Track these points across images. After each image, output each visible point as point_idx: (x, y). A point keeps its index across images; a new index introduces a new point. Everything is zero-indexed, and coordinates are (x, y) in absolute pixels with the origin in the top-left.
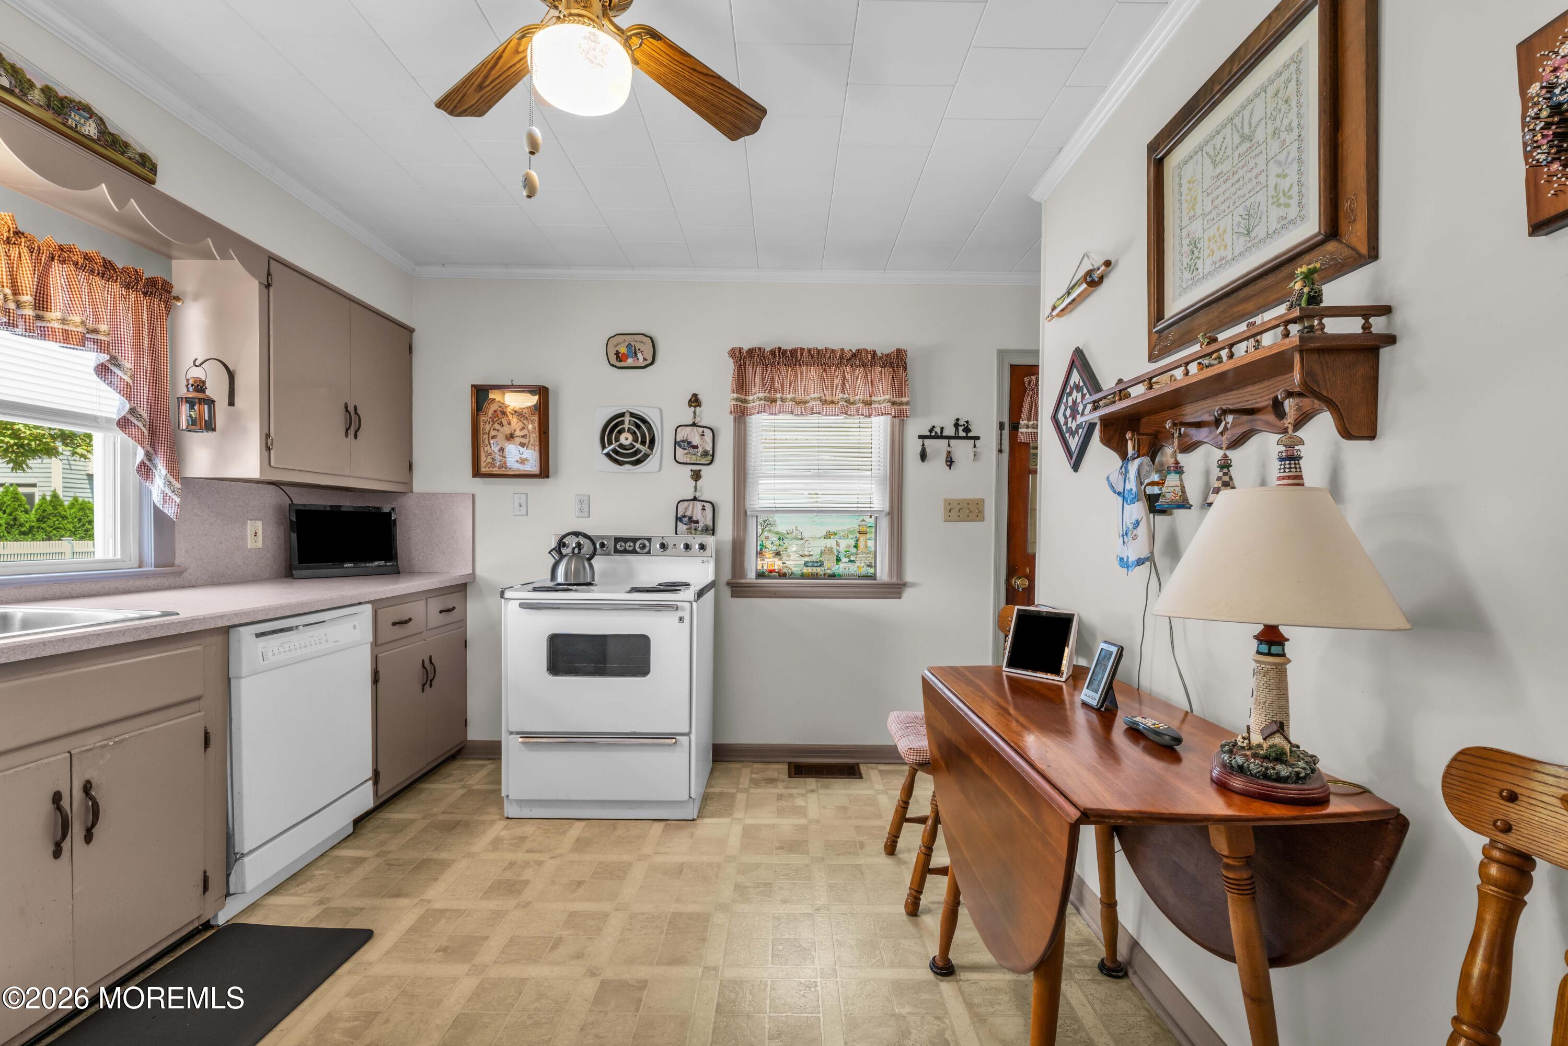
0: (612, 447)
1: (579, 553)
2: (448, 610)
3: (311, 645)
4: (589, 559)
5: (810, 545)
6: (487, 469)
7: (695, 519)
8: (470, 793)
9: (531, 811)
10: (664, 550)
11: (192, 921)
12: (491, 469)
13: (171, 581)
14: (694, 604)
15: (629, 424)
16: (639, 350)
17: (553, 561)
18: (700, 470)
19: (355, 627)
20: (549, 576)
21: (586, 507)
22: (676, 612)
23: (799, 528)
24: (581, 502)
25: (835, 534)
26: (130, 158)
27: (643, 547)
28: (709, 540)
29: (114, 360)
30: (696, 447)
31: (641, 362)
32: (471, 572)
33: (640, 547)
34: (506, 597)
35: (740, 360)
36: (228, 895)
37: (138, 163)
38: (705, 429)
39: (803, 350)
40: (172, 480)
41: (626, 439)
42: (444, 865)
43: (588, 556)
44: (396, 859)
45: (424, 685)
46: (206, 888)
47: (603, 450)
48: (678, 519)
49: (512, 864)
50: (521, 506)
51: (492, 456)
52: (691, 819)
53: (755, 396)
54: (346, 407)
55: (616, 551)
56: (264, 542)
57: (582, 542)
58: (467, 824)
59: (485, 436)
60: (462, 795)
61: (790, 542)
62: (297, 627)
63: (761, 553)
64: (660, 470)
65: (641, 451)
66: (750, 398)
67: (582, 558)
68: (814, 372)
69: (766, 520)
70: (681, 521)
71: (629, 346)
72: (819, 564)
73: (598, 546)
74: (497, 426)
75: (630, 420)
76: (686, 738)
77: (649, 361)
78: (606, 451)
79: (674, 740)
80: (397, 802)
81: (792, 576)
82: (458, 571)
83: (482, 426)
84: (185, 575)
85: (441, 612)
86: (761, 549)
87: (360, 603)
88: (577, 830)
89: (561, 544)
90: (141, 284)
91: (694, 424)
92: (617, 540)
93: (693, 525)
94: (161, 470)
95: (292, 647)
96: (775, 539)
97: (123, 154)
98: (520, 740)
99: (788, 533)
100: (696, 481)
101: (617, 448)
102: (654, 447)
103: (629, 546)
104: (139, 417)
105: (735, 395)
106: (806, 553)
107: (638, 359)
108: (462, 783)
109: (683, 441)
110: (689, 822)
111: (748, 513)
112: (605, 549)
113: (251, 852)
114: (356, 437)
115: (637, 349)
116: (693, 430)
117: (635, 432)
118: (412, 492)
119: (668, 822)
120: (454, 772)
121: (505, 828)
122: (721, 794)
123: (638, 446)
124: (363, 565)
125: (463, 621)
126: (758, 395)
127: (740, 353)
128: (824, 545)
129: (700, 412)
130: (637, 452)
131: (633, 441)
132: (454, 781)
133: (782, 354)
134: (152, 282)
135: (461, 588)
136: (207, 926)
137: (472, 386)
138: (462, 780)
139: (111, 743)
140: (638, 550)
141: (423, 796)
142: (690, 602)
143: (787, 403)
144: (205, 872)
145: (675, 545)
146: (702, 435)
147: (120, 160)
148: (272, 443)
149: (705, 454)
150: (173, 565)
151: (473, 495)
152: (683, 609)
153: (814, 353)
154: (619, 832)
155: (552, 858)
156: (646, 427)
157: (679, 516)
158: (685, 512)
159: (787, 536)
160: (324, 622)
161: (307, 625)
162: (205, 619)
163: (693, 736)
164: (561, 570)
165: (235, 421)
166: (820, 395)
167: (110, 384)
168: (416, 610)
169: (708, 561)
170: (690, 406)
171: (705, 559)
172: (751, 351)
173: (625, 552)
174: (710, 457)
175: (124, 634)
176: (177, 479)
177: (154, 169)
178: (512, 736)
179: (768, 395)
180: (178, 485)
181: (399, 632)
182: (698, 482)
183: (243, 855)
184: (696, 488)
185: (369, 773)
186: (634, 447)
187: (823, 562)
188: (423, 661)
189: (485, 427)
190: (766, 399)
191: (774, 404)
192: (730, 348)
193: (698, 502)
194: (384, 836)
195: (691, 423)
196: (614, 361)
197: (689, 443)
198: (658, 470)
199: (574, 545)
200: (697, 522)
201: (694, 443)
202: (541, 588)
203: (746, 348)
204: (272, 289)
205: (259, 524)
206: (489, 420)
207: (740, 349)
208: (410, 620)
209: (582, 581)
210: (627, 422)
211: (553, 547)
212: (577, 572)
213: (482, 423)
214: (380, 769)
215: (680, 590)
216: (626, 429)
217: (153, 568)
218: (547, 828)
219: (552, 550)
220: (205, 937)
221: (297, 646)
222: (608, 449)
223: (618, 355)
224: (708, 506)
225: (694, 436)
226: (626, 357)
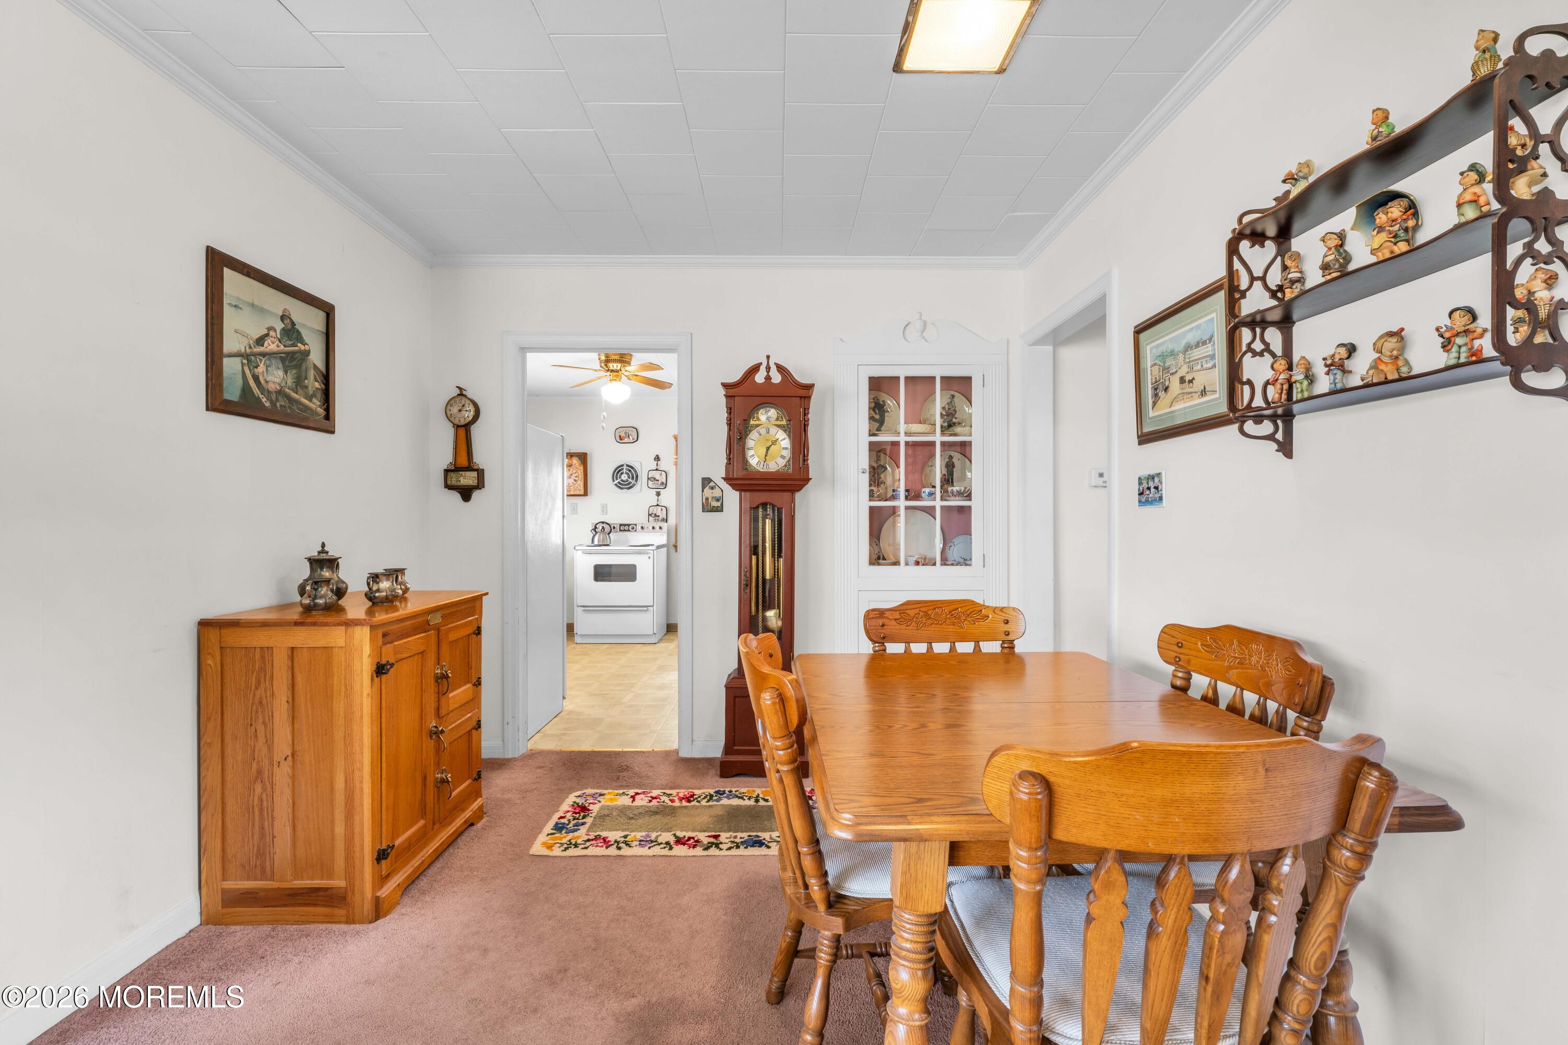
0: (617, 481)
1: (604, 531)
4: (609, 534)
7: (657, 515)
9: (587, 640)
10: (643, 530)
14: (657, 553)
15: (626, 470)
16: (630, 434)
17: (593, 535)
18: (660, 492)
20: (592, 541)
21: (605, 509)
22: (648, 555)
24: (603, 507)
27: (633, 528)
28: (663, 525)
30: (658, 480)
31: (631, 440)
34: (576, 549)
38: (662, 472)
41: (624, 477)
47: (613, 482)
48: (650, 515)
50: (574, 509)
52: (655, 643)
55: (620, 530)
57: (605, 526)
65: (632, 483)
67: (605, 533)
71: (626, 433)
73: (612, 528)
75: (626, 468)
76: (652, 608)
77: (635, 439)
78: (615, 483)
79: (647, 609)
89: (596, 528)
91: (657, 470)
92: (621, 525)
93: (657, 518)
98: (582, 609)
101: (620, 481)
102: (637, 480)
105: (676, 457)
109: (652, 478)
112: (615, 529)
116: (656, 472)
117: (628, 474)
119: (646, 644)
123: (630, 480)
129: (660, 464)
130: (630, 483)
131: (628, 478)
140: (631, 530)
142: (655, 551)
145: (648, 527)
146: (660, 475)
149: (662, 483)
152: (650, 553)
156: (633, 470)
157: (649, 513)
158: (653, 512)
163: (655, 607)
164: (596, 539)
170: (655, 461)
171: (662, 534)
173: (625, 530)
174: (665, 485)
178: (579, 607)
182: (659, 497)
184: (658, 500)
186: (628, 481)
192: (673, 434)
193: (659, 507)
196: (618, 439)
197: (655, 478)
198: (640, 492)
199: (601, 528)
200: (659, 516)
201: (657, 479)
202: (590, 545)
209: (605, 543)
210: (624, 469)
211: (593, 529)
212: (603, 540)
215: (649, 547)
216: (624, 472)
222: (616, 482)
223: (621, 439)
224: (664, 509)
225: (657, 475)
226: (624, 438)
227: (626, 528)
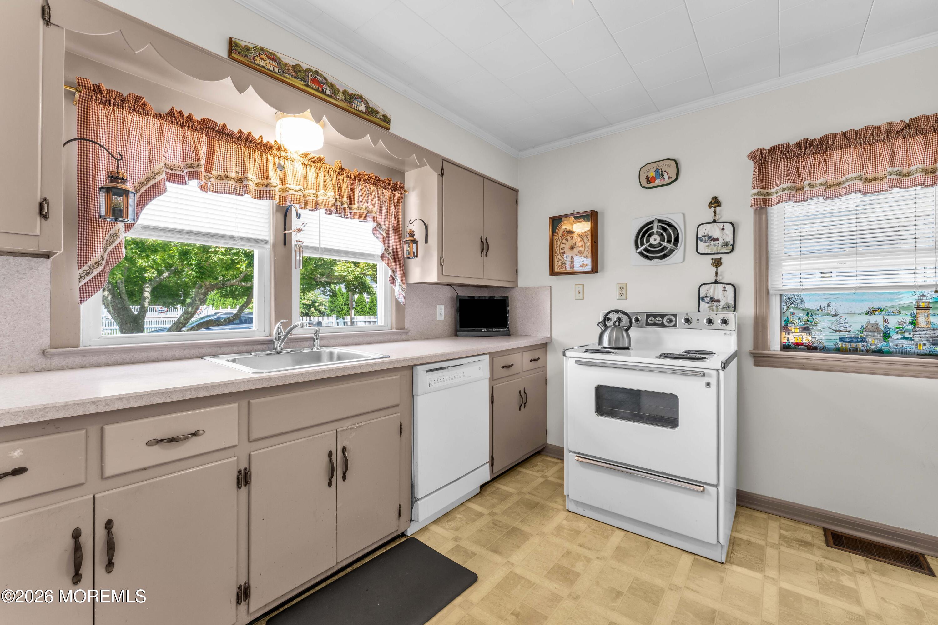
0: (644, 247)
1: (619, 325)
2: (535, 360)
3: (455, 378)
4: (627, 330)
5: (846, 321)
6: (558, 270)
7: (716, 298)
8: (546, 482)
9: (584, 511)
10: (689, 324)
11: (393, 533)
12: (561, 270)
13: (403, 337)
14: (721, 373)
15: (657, 228)
16: (665, 171)
17: (600, 330)
18: (721, 259)
19: (480, 368)
20: (597, 341)
21: (624, 292)
22: (703, 378)
23: (833, 305)
24: (621, 289)
25: (882, 310)
26: (379, 118)
27: (671, 321)
28: (730, 316)
29: (379, 225)
30: (717, 240)
31: (667, 180)
32: (549, 336)
33: (667, 321)
34: (566, 355)
35: (761, 160)
36: (411, 520)
37: (382, 120)
38: (725, 224)
39: (835, 135)
40: (402, 285)
41: (655, 240)
42: (525, 536)
43: (625, 328)
44: (499, 521)
45: (520, 406)
46: (400, 515)
47: (637, 250)
48: (700, 299)
49: (568, 553)
50: (579, 293)
51: (562, 261)
52: (720, 561)
53: (779, 188)
54: (481, 239)
55: (648, 324)
56: (445, 317)
57: (621, 317)
58: (542, 507)
59: (558, 249)
60: (542, 483)
61: (820, 318)
62: (448, 367)
63: (787, 328)
64: (684, 261)
65: (667, 248)
66: (773, 190)
67: (621, 329)
68: (849, 154)
69: (792, 298)
70: (703, 300)
71: (657, 170)
72: (859, 340)
73: (633, 320)
74: (564, 241)
75: (658, 226)
76: (714, 489)
77: (674, 178)
78: (639, 250)
79: (702, 488)
80: (505, 477)
81: (824, 349)
82: (542, 335)
83: (555, 243)
84: (409, 334)
85: (531, 361)
86: (786, 324)
87: (484, 354)
88: (617, 538)
89: (606, 318)
90: (391, 186)
91: (714, 222)
92: (648, 316)
93: (715, 304)
94: (398, 280)
95: (445, 379)
96: (802, 315)
97: (375, 117)
98: (576, 458)
99: (818, 310)
100: (717, 267)
101: (648, 247)
102: (678, 244)
103: (658, 321)
104: (389, 253)
105: (756, 191)
106: (842, 329)
107: (664, 179)
108: (542, 473)
109: (704, 236)
110: (718, 564)
111: (771, 292)
112: (639, 322)
113: (422, 498)
114: (486, 256)
115: (663, 171)
116: (713, 226)
117: (662, 234)
118: (517, 287)
119: (697, 557)
120: (539, 464)
121: (566, 518)
122: (749, 543)
123: (665, 244)
124: (491, 330)
125: (545, 367)
126: (781, 186)
127: (761, 153)
128: (866, 321)
129: (720, 211)
130: (665, 248)
131: (661, 241)
132: (538, 471)
133: (810, 144)
134: (395, 185)
135: (544, 346)
136: (403, 535)
137: (550, 218)
138: (543, 471)
139: (355, 427)
140: (666, 324)
141: (519, 477)
142: (717, 370)
143: (816, 188)
144: (400, 505)
145: (698, 320)
146: (722, 229)
147: (375, 121)
148: (443, 262)
149: (726, 244)
150: (404, 329)
151: (550, 287)
152: (710, 376)
153: (851, 136)
154: (652, 552)
155: (598, 558)
156: (671, 229)
157: (701, 296)
158: (707, 294)
159: (817, 312)
160: (463, 364)
161: (454, 366)
162: (400, 361)
163: (721, 488)
164: (606, 337)
165: (427, 252)
166: (859, 174)
167: (378, 238)
168: (516, 359)
169: (730, 334)
170: (710, 207)
171: (728, 332)
172: (773, 150)
173: (655, 325)
174: (731, 247)
175: (360, 368)
176: (404, 284)
177: (389, 123)
178: (571, 454)
179: (793, 185)
180: (405, 287)
181: (505, 372)
182: (719, 268)
183: (418, 500)
184: (716, 273)
185: (487, 459)
186: (662, 245)
187: (865, 338)
188: (520, 391)
189: (557, 243)
190: (791, 188)
191: (799, 192)
192: (751, 150)
193: (719, 285)
194: (494, 501)
195: (712, 220)
196: (644, 183)
197: (710, 237)
198: (682, 261)
199: (615, 320)
200: (718, 301)
201: (715, 237)
202: (591, 350)
203: (767, 147)
204: (444, 177)
205: (443, 307)
206: (560, 238)
207: (761, 150)
208: (512, 365)
209: (621, 346)
210: (655, 227)
211: (601, 321)
212: (617, 339)
213: (555, 241)
214: (494, 457)
215: (705, 358)
216: (655, 233)
217: (396, 330)
218: (595, 528)
219: (599, 323)
220: (401, 541)
221: (448, 378)
222: (641, 249)
223: (648, 179)
224: (730, 289)
225: (715, 231)
226: (654, 179)
227: (658, 320)
